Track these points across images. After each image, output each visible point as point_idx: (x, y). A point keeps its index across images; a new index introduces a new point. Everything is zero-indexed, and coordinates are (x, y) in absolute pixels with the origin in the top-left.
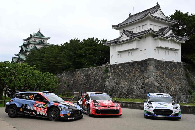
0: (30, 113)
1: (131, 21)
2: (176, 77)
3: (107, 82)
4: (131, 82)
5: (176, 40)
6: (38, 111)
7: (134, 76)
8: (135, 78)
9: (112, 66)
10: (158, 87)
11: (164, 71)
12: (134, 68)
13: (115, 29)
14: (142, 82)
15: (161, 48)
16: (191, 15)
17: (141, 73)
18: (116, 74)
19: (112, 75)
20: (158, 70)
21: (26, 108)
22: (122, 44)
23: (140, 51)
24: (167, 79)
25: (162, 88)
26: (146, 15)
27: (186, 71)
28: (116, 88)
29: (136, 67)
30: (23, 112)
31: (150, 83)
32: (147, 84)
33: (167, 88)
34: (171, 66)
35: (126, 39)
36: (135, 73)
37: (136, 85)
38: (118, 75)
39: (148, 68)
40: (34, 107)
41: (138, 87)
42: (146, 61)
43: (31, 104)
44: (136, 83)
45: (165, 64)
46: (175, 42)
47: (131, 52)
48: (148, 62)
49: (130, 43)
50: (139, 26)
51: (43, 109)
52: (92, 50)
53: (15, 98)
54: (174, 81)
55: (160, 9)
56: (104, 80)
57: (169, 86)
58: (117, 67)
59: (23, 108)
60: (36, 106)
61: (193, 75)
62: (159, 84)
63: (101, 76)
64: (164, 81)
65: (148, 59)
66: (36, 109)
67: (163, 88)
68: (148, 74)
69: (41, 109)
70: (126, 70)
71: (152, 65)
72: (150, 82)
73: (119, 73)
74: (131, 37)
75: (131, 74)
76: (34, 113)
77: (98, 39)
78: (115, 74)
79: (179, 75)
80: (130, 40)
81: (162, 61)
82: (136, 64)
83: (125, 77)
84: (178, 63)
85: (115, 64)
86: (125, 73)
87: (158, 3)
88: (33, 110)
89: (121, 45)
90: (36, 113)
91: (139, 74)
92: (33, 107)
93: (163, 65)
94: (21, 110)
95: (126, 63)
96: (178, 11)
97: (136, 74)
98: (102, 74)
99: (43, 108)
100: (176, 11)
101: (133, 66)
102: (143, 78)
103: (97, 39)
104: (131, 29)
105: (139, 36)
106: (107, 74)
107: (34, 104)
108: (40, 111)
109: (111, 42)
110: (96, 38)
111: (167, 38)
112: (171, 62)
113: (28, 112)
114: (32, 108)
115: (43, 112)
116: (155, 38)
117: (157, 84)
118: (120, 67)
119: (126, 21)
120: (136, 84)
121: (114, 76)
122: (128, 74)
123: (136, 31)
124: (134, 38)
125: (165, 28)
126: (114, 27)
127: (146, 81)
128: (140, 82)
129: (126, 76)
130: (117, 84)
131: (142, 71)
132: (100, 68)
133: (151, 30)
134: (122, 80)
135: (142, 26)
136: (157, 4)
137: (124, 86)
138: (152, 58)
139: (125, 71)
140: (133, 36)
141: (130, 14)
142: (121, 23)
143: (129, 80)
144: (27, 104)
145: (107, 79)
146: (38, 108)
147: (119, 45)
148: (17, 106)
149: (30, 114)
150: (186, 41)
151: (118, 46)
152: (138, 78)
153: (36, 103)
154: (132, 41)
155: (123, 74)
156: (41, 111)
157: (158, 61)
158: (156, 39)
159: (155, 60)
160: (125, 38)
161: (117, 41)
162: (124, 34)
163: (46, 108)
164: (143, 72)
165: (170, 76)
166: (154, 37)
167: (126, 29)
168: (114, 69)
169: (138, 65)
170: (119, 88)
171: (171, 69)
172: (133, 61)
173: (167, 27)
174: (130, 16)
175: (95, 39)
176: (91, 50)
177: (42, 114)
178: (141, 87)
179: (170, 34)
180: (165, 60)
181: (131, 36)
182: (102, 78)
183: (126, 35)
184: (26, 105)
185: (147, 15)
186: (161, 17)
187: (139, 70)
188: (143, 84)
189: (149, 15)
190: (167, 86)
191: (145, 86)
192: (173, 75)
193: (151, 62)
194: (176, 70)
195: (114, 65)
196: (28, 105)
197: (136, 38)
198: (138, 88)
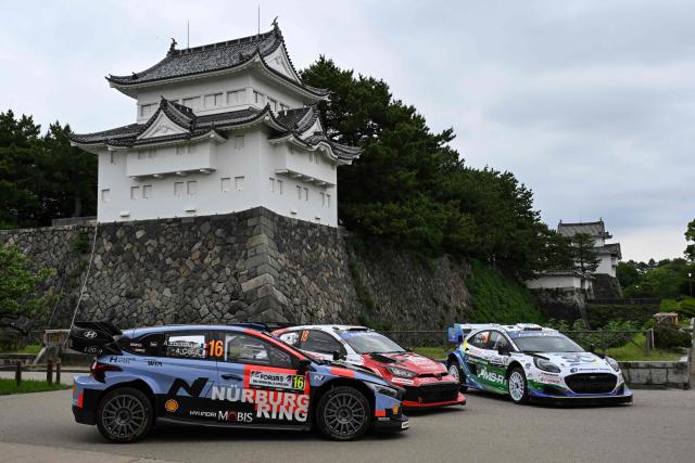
0: (224, 415)
1: (185, 70)
2: (327, 275)
3: (84, 289)
4: (190, 289)
5: (330, 153)
6: (260, 404)
7: (200, 269)
8: (204, 276)
9: (104, 227)
10: (283, 306)
11: (297, 252)
12: (197, 240)
13: (120, 89)
14: (231, 290)
15: (289, 175)
16: (358, 80)
17: (226, 258)
18: (124, 261)
19: (105, 264)
20: (281, 251)
21: (202, 395)
22: (152, 150)
23: (223, 179)
24: (305, 279)
25: (295, 312)
26: (243, 59)
27: (350, 256)
28: (126, 313)
29: (206, 236)
30: (181, 413)
31: (260, 293)
32: (249, 298)
33: (308, 311)
34: (314, 238)
35: (170, 133)
36: (202, 258)
37: (208, 300)
38: (130, 263)
39: (252, 242)
40: (245, 391)
41: (217, 308)
42: (242, 217)
43: (225, 377)
44: (207, 292)
45: (298, 230)
46: (327, 161)
47: (185, 181)
48: (250, 223)
49: (186, 150)
50: (216, 92)
51: (287, 395)
52: (9, 162)
53: (127, 355)
54: (323, 287)
55: (284, 45)
56: (69, 282)
57: (311, 302)
58: (126, 233)
59: (180, 400)
60: (252, 387)
61: (365, 270)
62: (287, 296)
63: (57, 266)
64: (298, 287)
65: (252, 210)
66: (254, 398)
67: (298, 310)
68: (250, 263)
69: (280, 394)
70: (164, 246)
71: (265, 232)
72: (259, 291)
73: (137, 257)
74: (190, 129)
75: (188, 262)
76: (241, 416)
77: (30, 118)
78: (120, 258)
79: (334, 269)
80: (187, 137)
81: (290, 220)
82: (206, 227)
83: (163, 271)
84: (329, 228)
85: (120, 220)
86: (161, 258)
87: (275, 24)
88: (239, 401)
89: (147, 154)
90: (254, 416)
91: (218, 261)
92: (238, 391)
93: (293, 233)
94: (172, 406)
95: (166, 220)
96: (327, 59)
97: (207, 260)
98: (61, 257)
99: (289, 391)
100: (319, 60)
101: (195, 232)
102: (236, 276)
103: (27, 121)
104: (184, 100)
105: (224, 128)
106: (85, 258)
107: (242, 377)
108: (275, 405)
109: (109, 137)
110: (24, 117)
111: (309, 143)
112: (312, 226)
113: (212, 414)
114: (233, 396)
115: (287, 408)
116: (274, 141)
117: (281, 298)
118: (139, 234)
119: (159, 65)
120: (210, 296)
121: (115, 268)
122: (174, 260)
123: (201, 108)
124: (205, 133)
125: (299, 111)
126: (115, 81)
127: (247, 286)
128: (225, 291)
129: (168, 267)
130: (129, 296)
131: (229, 252)
132: (49, 236)
133: (268, 113)
134: (148, 281)
135: (225, 94)
136: (272, 28)
137: (158, 304)
138: (266, 209)
139: (164, 250)
140: (200, 125)
141: (173, 45)
142: (144, 73)
143: (180, 281)
144: (206, 380)
145: (85, 278)
146: (265, 393)
147: (141, 151)
148: (155, 392)
149: (223, 421)
150: (355, 160)
151: (136, 155)
152: (215, 275)
153: (247, 373)
154: (195, 144)
155: (153, 259)
156: (279, 402)
157: (281, 218)
158: (275, 145)
159: (274, 214)
160: (166, 127)
161: (135, 137)
162: (162, 112)
163: (301, 392)
164: (233, 256)
165: (313, 269)
166: (269, 138)
167: (170, 97)
168: (113, 240)
169: (212, 231)
170: (139, 311)
171: (314, 248)
172: (192, 215)
173: (307, 110)
174: (174, 54)
175: (18, 118)
176: (4, 161)
177: (281, 417)
178: (227, 307)
179: (316, 134)
180: (297, 217)
181: (191, 123)
182: (61, 273)
183: (172, 118)
184: (201, 383)
185: (250, 58)
186: (285, 73)
187: (217, 249)
188: (234, 296)
189: (257, 59)
190: (307, 305)
191: (244, 305)
192: (319, 269)
193: (264, 220)
194: (326, 252)
195: (116, 226)
196: (208, 384)
197: (213, 134)
198: (215, 312)
